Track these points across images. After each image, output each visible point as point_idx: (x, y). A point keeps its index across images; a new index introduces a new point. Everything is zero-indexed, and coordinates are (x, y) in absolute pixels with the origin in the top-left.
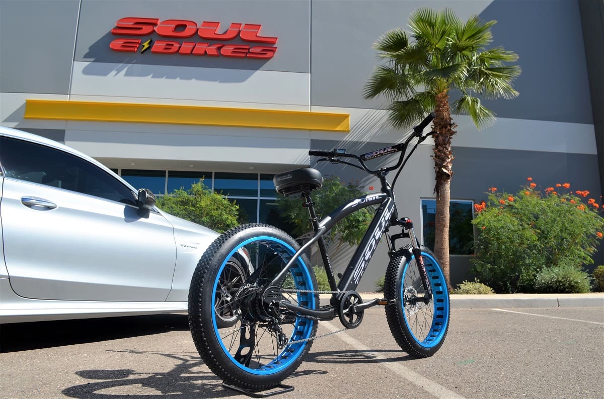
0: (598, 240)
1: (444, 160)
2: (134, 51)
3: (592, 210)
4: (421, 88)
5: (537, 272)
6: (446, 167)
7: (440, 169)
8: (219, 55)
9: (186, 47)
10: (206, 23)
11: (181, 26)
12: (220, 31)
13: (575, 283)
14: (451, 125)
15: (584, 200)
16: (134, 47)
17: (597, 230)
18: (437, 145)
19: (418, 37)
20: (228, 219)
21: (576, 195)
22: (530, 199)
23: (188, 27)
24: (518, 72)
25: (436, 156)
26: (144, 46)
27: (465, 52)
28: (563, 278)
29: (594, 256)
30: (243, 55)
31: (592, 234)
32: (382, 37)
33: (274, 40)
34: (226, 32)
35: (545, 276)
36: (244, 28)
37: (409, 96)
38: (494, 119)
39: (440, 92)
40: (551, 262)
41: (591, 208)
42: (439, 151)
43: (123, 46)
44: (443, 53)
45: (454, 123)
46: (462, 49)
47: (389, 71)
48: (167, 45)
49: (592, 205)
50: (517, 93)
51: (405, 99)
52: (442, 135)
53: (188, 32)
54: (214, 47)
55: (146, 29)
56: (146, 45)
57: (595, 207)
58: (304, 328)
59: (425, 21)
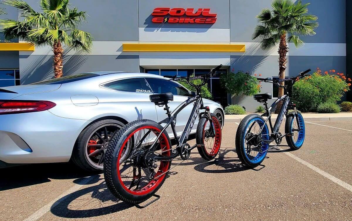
0: (345, 92)
1: (283, 63)
2: (161, 23)
3: (343, 80)
4: (275, 33)
5: (319, 105)
6: (283, 65)
7: (281, 66)
8: (195, 23)
9: (182, 20)
10: (188, 9)
11: (179, 11)
12: (194, 12)
13: (335, 109)
14: (286, 48)
15: (341, 77)
16: (162, 21)
17: (344, 88)
18: (280, 57)
19: (276, 12)
20: (204, 89)
21: (337, 75)
22: (317, 77)
23: (182, 11)
24: (317, 25)
25: (280, 61)
26: (165, 20)
27: (295, 18)
28: (329, 108)
29: (342, 98)
30: (204, 22)
31: (342, 90)
32: (260, 13)
33: (215, 15)
34: (196, 13)
35: (321, 106)
36: (204, 11)
37: (269, 36)
38: (304, 44)
39: (283, 35)
40: (324, 101)
41: (343, 79)
42: (281, 59)
43: (157, 21)
44: (286, 19)
45: (288, 47)
46: (293, 17)
47: (261, 27)
48: (174, 19)
49: (343, 78)
50: (315, 33)
51: (268, 38)
52: (283, 53)
53: (182, 13)
54: (192, 19)
55: (165, 13)
56: (166, 20)
57: (345, 79)
58: (265, 146)
59: (279, 5)
